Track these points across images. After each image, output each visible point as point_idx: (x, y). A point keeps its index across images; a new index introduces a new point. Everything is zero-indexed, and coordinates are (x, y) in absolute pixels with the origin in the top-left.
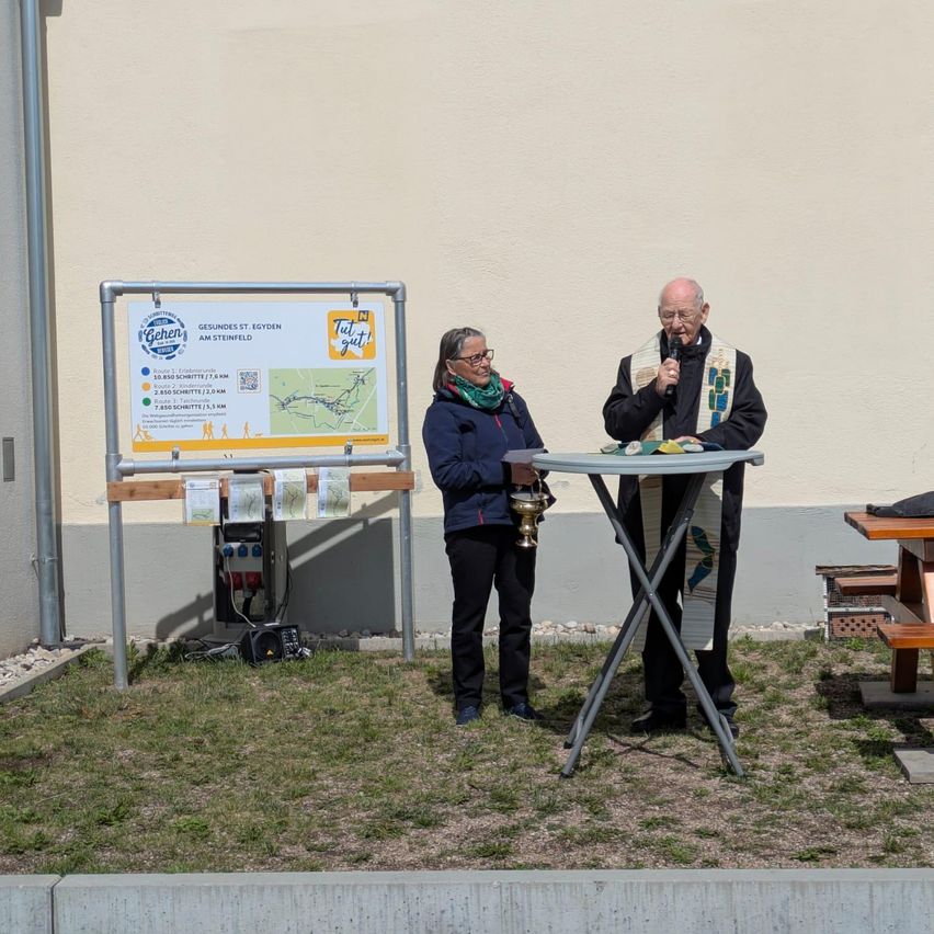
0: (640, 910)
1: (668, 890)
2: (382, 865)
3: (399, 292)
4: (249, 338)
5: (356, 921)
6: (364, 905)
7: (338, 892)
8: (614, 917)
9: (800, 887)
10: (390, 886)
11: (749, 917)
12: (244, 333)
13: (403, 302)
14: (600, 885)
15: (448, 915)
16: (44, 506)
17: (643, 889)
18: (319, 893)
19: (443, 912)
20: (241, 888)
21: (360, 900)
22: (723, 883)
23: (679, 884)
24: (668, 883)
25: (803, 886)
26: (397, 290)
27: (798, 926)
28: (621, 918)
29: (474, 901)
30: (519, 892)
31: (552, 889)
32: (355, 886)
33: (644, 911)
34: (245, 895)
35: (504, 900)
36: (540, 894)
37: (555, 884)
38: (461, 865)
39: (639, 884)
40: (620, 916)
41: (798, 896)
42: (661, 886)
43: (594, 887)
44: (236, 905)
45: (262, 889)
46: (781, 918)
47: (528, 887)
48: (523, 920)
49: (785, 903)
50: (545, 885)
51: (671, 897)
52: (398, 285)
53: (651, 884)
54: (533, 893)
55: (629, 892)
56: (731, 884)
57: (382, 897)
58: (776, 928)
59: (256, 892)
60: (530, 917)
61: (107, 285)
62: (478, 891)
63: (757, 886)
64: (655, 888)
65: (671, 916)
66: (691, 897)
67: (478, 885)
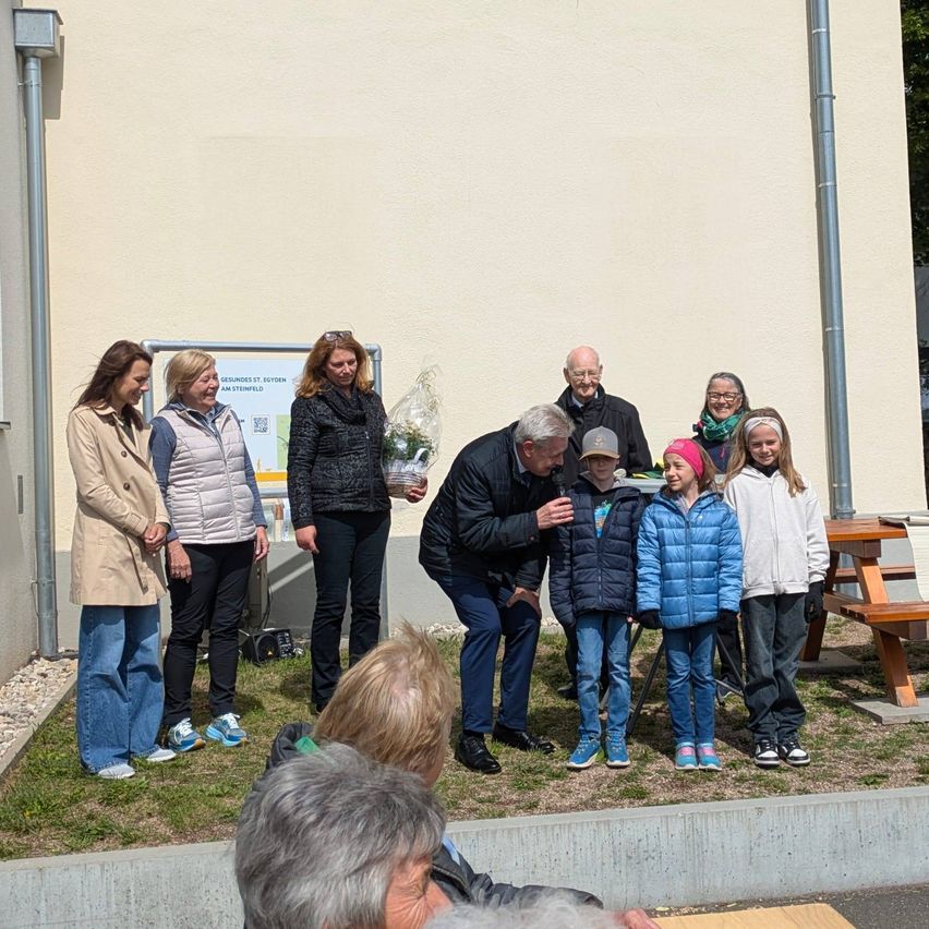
0: (790, 828)
1: (810, 811)
2: (549, 809)
3: (376, 354)
4: (261, 389)
5: (571, 854)
6: (578, 839)
7: (557, 831)
8: (771, 835)
9: (906, 801)
10: (597, 823)
11: (870, 827)
12: (257, 385)
13: (380, 361)
14: (760, 810)
15: (644, 843)
16: (43, 535)
17: (792, 811)
18: (542, 833)
19: (639, 841)
20: (477, 833)
21: (574, 836)
22: (850, 802)
23: (818, 805)
24: (810, 805)
25: (908, 800)
26: (375, 351)
27: (905, 831)
28: (776, 836)
29: (664, 829)
30: (698, 820)
31: (724, 816)
32: (570, 825)
33: (793, 828)
34: (480, 838)
35: (687, 828)
36: (715, 820)
37: (726, 812)
38: (610, 805)
39: (789, 807)
40: (775, 833)
41: (905, 809)
42: (805, 808)
43: (755, 812)
44: (473, 848)
45: (494, 832)
46: (893, 827)
47: (704, 816)
48: (702, 843)
49: (895, 815)
50: (718, 813)
51: (813, 816)
52: (375, 347)
53: (798, 807)
54: (709, 820)
55: (781, 815)
56: (856, 802)
57: (592, 833)
58: (889, 835)
59: (489, 835)
60: (707, 840)
62: (667, 822)
63: (875, 803)
64: (801, 810)
65: (813, 830)
66: (827, 815)
67: (667, 817)
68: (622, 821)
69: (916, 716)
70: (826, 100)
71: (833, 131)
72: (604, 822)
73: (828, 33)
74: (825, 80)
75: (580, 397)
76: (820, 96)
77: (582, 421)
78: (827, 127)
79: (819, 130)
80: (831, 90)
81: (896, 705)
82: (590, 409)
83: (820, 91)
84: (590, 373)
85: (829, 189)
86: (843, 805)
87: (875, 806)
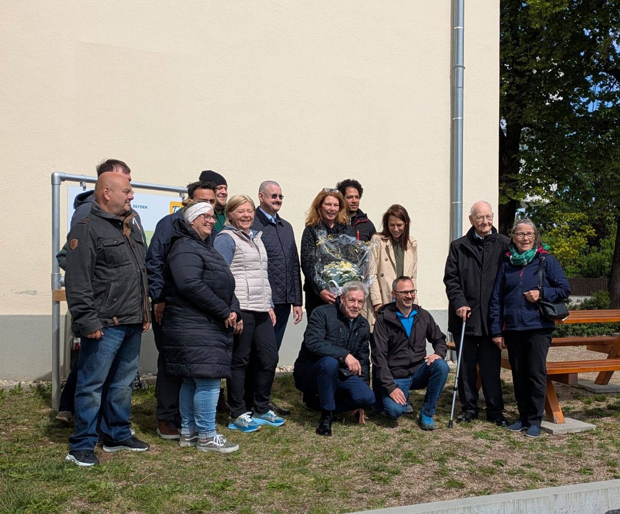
0: (571, 507)
1: (583, 495)
8: (561, 511)
11: (614, 504)
14: (556, 496)
17: (573, 496)
22: (604, 489)
23: (588, 492)
24: (583, 492)
29: (502, 511)
30: (522, 505)
31: (536, 501)
33: (573, 507)
35: (515, 509)
36: (531, 504)
37: (537, 498)
40: (564, 511)
42: (580, 493)
43: (554, 497)
47: (525, 501)
50: (533, 499)
51: (584, 499)
53: (577, 493)
54: (528, 505)
55: (567, 499)
56: (607, 489)
61: (56, 175)
62: (504, 506)
63: (617, 489)
64: (578, 495)
65: (584, 508)
66: (592, 498)
67: (504, 502)
68: (478, 507)
69: (570, 429)
70: (460, 69)
71: (463, 88)
72: (468, 507)
73: (463, 29)
74: (460, 57)
75: (481, 233)
76: (457, 66)
77: (482, 248)
78: (460, 85)
79: (455, 86)
80: (463, 64)
81: (553, 422)
82: (488, 241)
83: (457, 63)
84: (488, 216)
85: (459, 121)
86: (600, 491)
87: (617, 491)
